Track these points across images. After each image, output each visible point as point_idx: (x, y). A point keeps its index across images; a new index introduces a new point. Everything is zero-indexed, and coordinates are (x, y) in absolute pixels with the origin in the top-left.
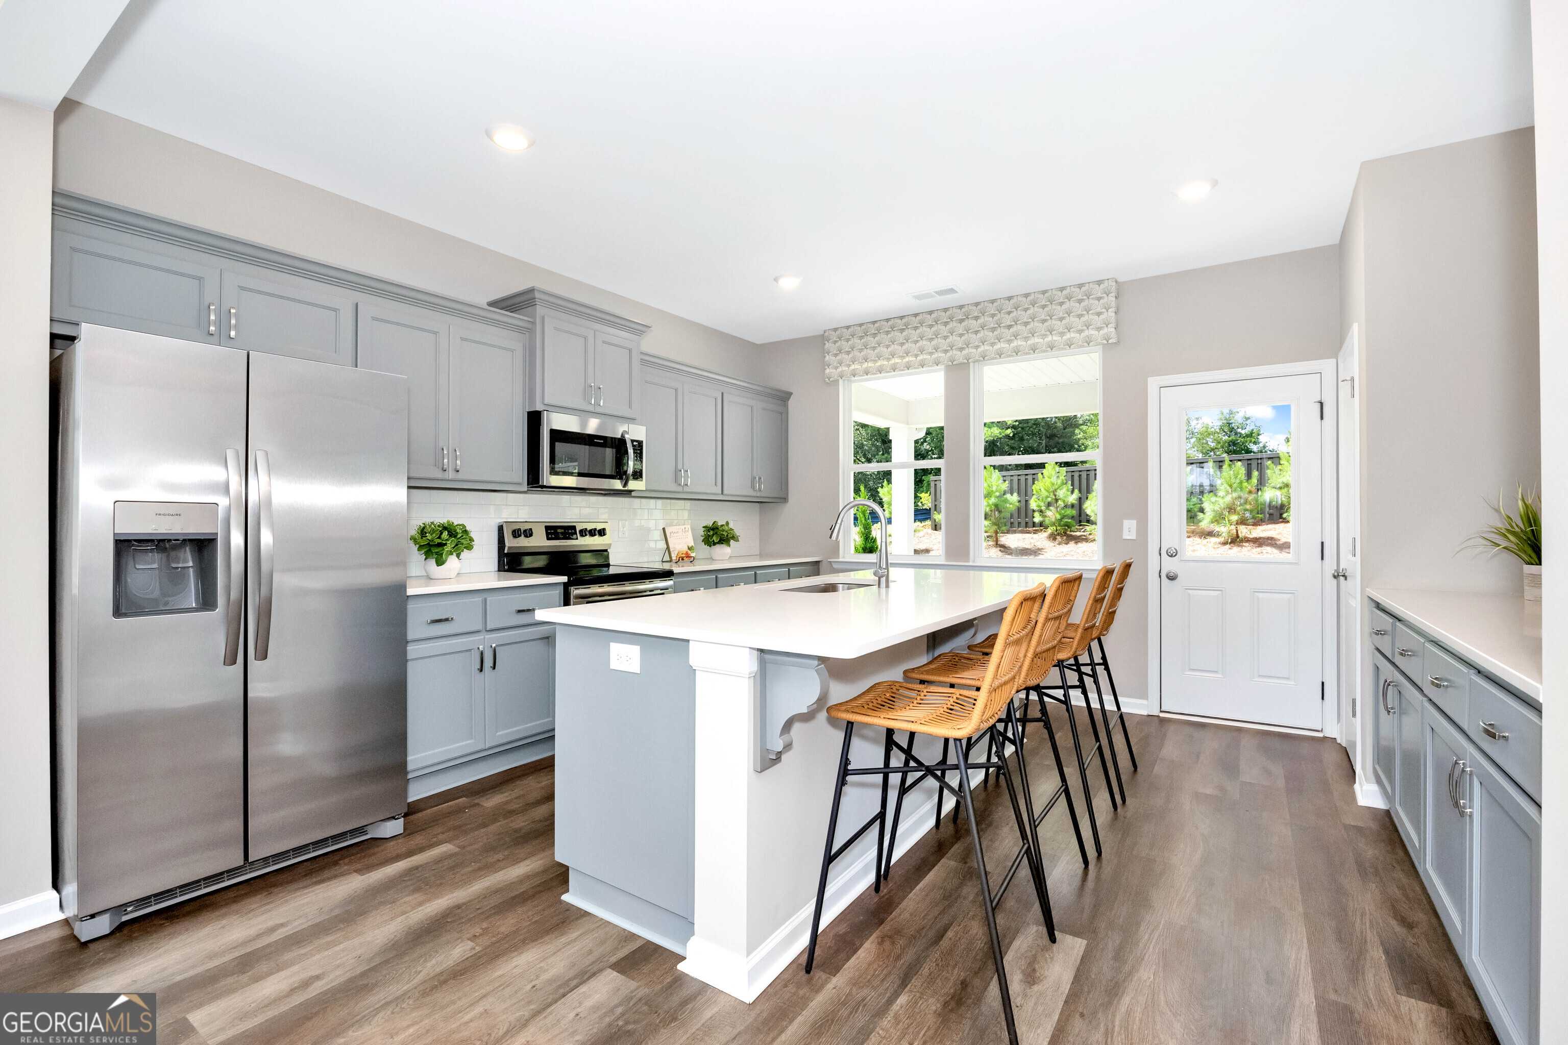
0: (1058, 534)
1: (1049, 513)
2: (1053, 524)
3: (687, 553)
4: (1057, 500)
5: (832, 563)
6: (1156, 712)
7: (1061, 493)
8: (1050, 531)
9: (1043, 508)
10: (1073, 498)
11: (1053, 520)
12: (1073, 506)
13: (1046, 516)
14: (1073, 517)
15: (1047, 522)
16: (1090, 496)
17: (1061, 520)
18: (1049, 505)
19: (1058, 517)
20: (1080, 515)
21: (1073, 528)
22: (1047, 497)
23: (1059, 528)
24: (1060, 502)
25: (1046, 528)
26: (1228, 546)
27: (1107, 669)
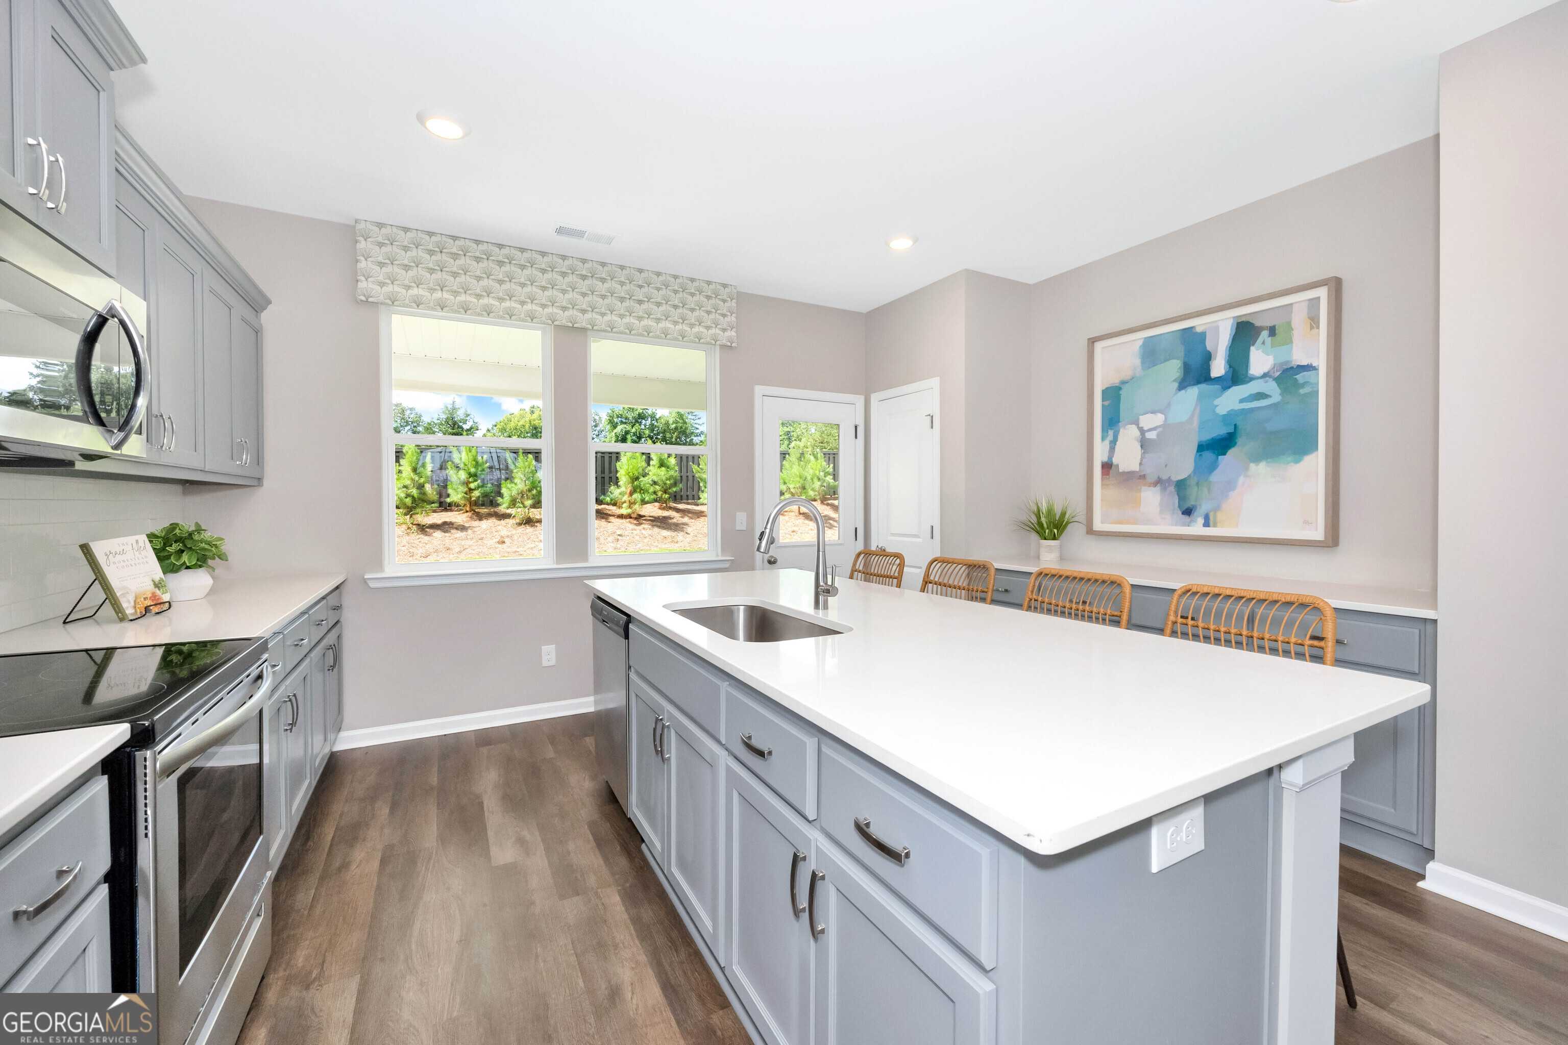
3: (154, 596)
5: (368, 582)
26: (523, 526)
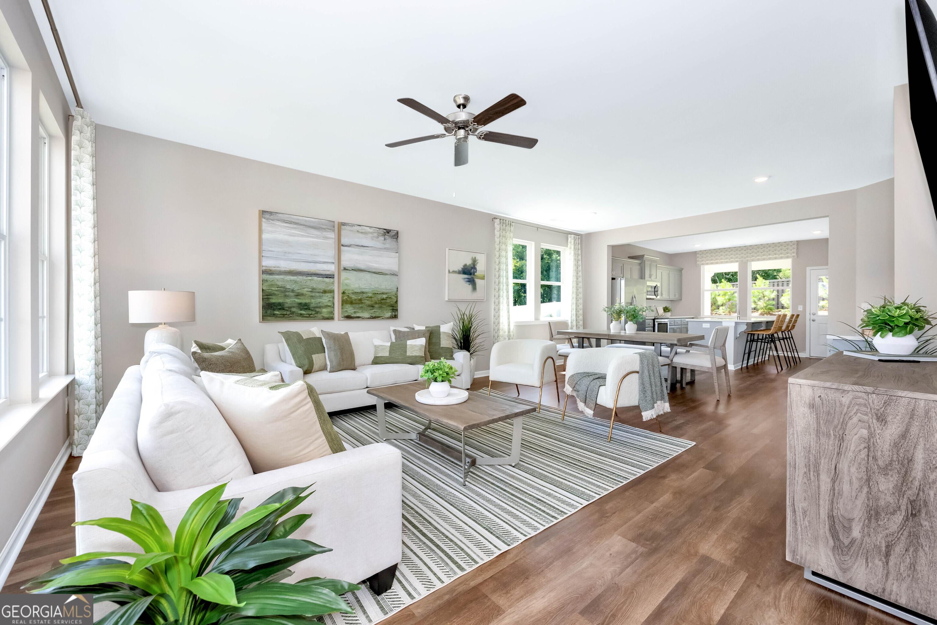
0: (765, 313)
1: (759, 303)
2: (762, 308)
3: (662, 314)
4: (764, 297)
6: (809, 357)
7: (767, 293)
8: (760, 312)
9: (756, 301)
10: (774, 295)
11: (762, 306)
12: (773, 299)
13: (758, 305)
14: (773, 305)
15: (758, 307)
16: (784, 295)
17: (767, 306)
18: (760, 299)
19: (765, 305)
20: (778, 304)
21: (773, 311)
22: (758, 295)
23: (765, 310)
24: (766, 297)
25: (758, 310)
27: (793, 339)
